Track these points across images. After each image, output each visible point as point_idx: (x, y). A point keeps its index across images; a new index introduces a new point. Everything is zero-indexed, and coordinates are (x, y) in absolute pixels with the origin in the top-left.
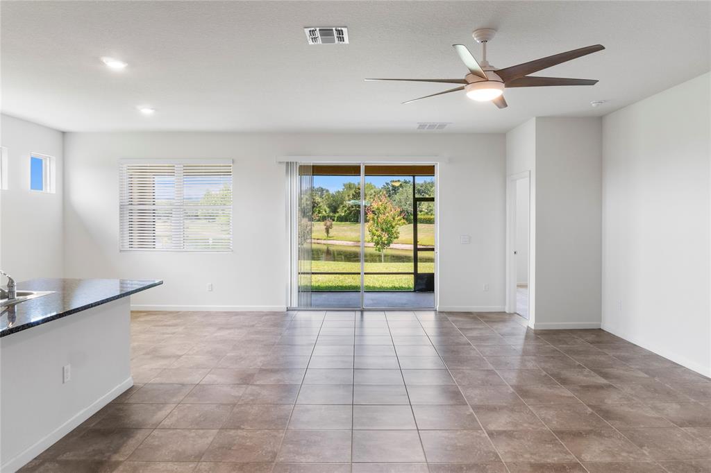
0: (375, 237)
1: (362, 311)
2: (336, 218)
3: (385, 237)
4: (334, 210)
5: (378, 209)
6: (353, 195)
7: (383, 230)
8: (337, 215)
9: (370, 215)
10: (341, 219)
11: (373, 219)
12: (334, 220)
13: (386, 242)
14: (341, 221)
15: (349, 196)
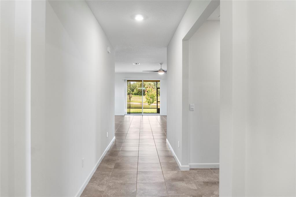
0: (148, 100)
1: (142, 115)
2: (133, 94)
3: (151, 100)
4: (133, 91)
5: (149, 90)
6: (140, 84)
7: (150, 98)
8: (134, 92)
9: (146, 93)
10: (135, 94)
11: (147, 94)
12: (132, 95)
13: (152, 102)
14: (135, 95)
15: (138, 85)
